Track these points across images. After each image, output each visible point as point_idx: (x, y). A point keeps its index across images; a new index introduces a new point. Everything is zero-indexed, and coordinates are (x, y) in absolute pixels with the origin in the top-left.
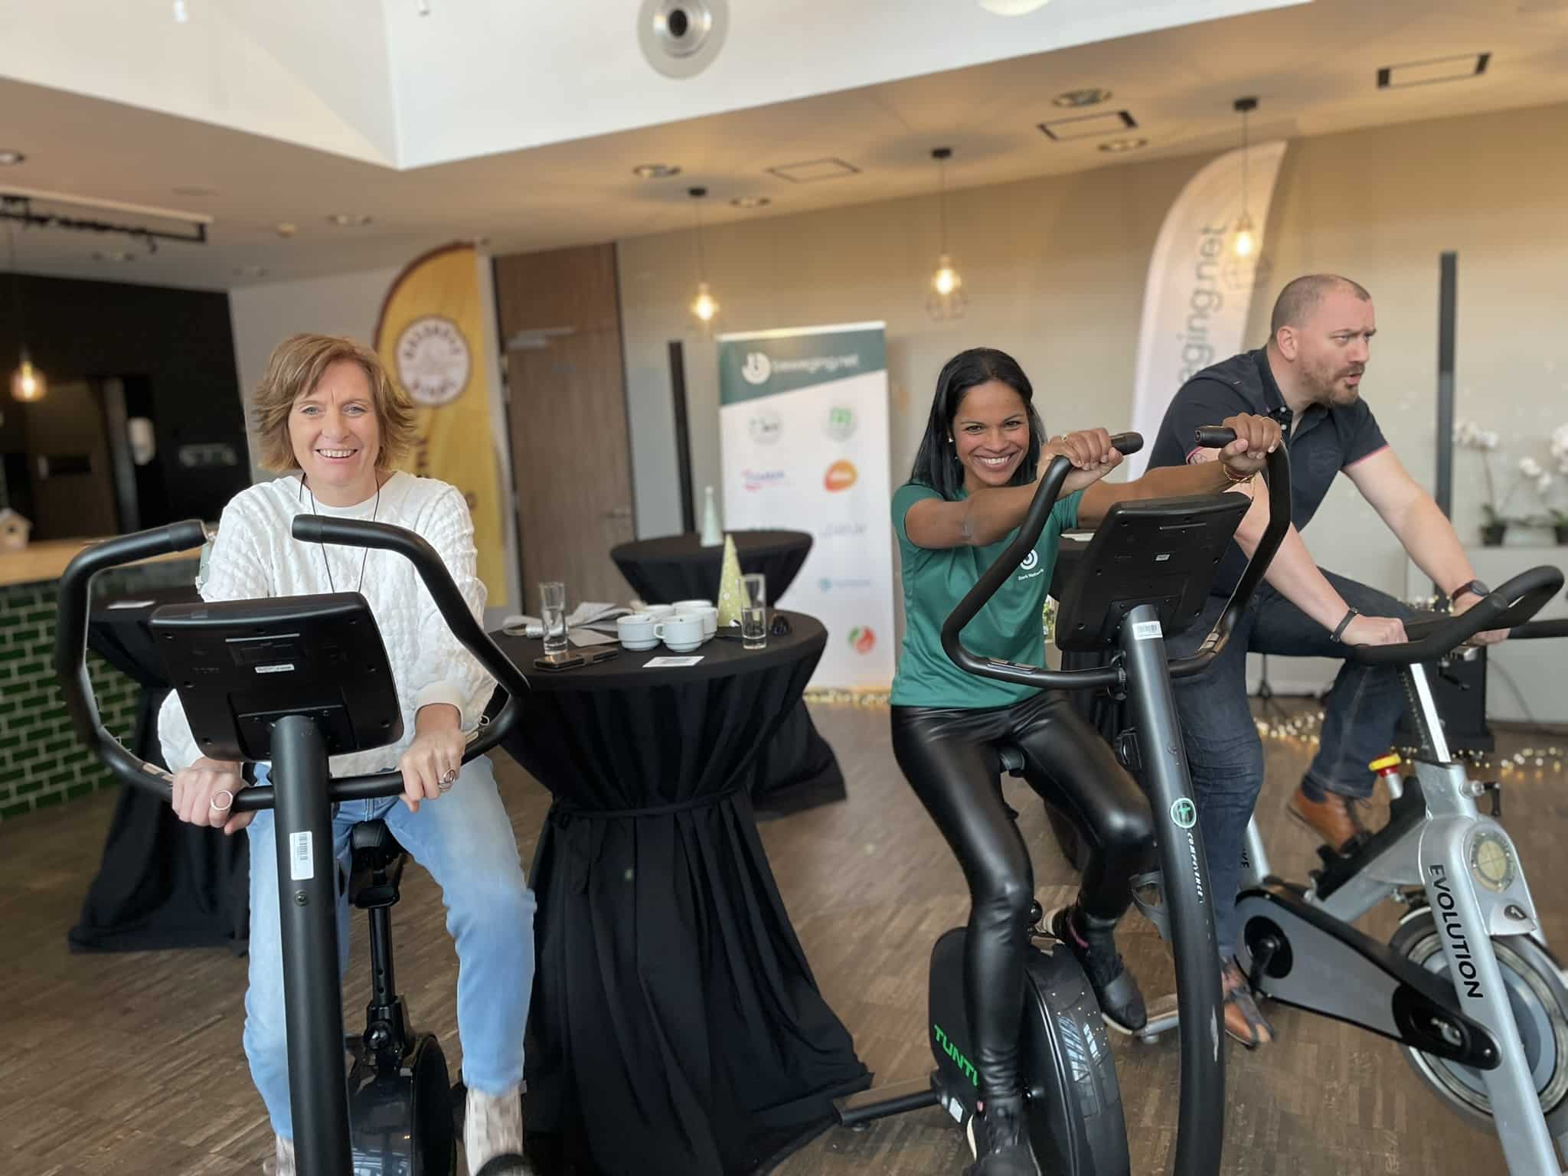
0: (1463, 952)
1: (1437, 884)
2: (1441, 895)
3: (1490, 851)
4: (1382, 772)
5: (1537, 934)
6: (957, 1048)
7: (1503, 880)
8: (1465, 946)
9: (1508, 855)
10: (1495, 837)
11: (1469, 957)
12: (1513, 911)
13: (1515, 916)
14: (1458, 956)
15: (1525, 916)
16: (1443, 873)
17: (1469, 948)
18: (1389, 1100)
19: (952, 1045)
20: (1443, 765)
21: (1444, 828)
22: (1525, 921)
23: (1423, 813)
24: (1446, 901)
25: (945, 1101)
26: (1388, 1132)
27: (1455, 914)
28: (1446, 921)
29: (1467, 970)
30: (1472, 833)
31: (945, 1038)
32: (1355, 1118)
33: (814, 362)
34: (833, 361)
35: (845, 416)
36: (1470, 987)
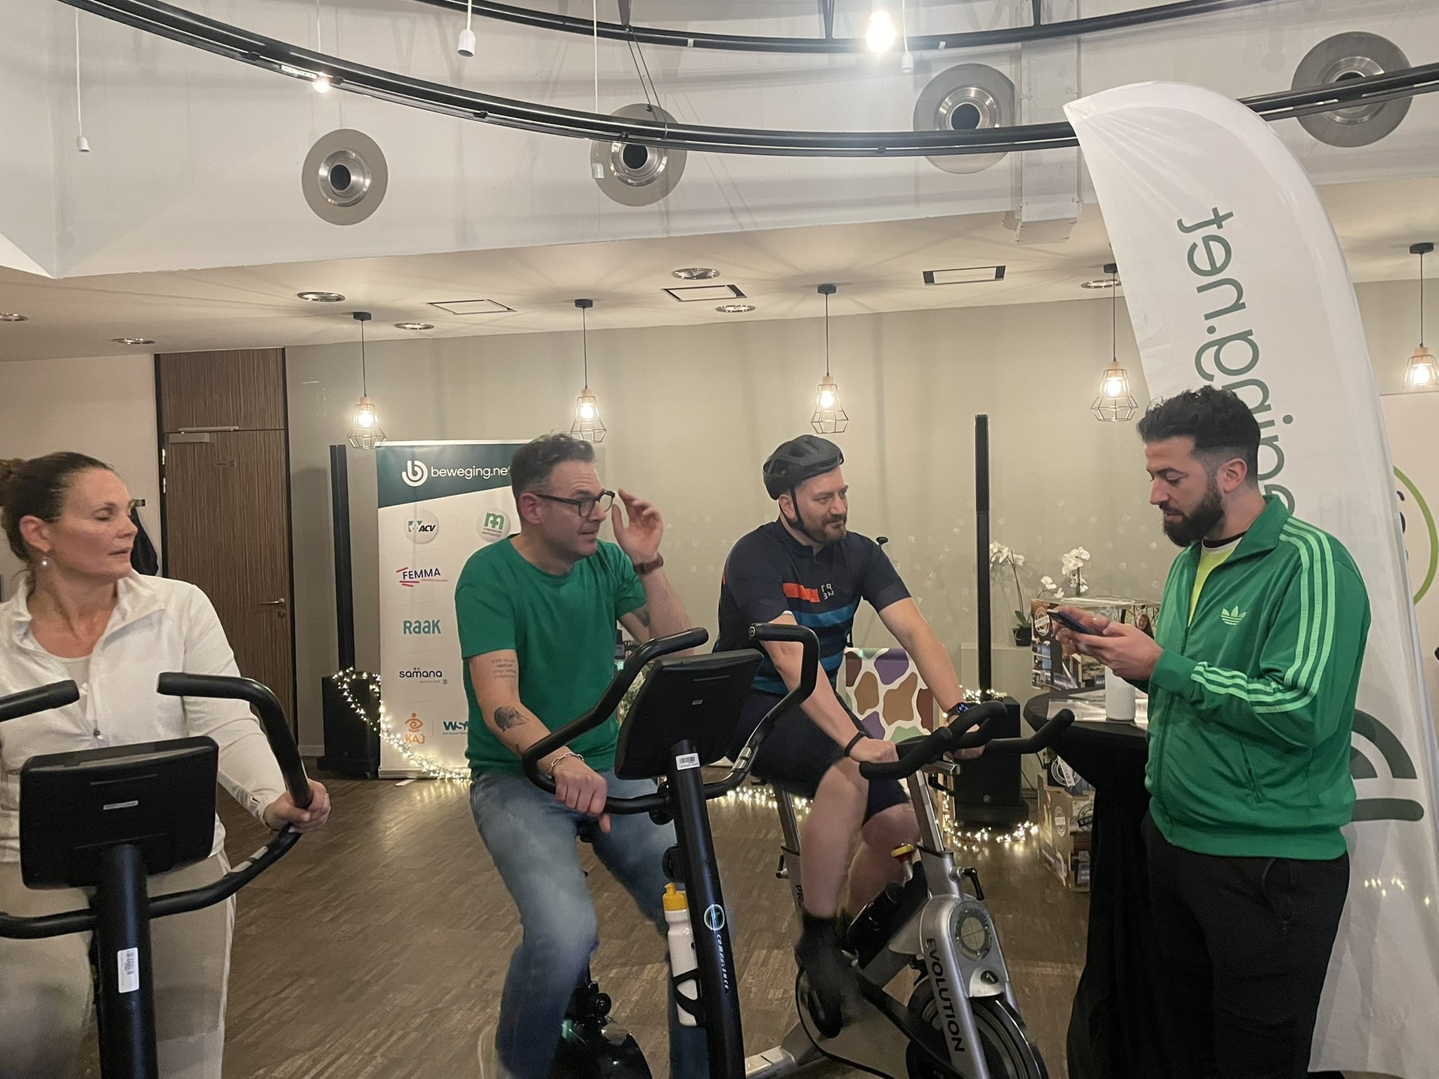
0: (949, 1012)
1: (932, 955)
2: (935, 965)
3: (971, 925)
7: (981, 950)
8: (951, 1007)
9: (987, 928)
10: (977, 914)
11: (953, 1016)
12: (988, 975)
13: (990, 981)
15: (999, 980)
16: (936, 945)
17: (954, 1009)
22: (998, 985)
23: (926, 894)
24: (938, 969)
27: (944, 980)
28: (938, 985)
29: (953, 1028)
30: (957, 909)
33: (471, 470)
34: (489, 470)
35: (499, 520)
36: (956, 1043)
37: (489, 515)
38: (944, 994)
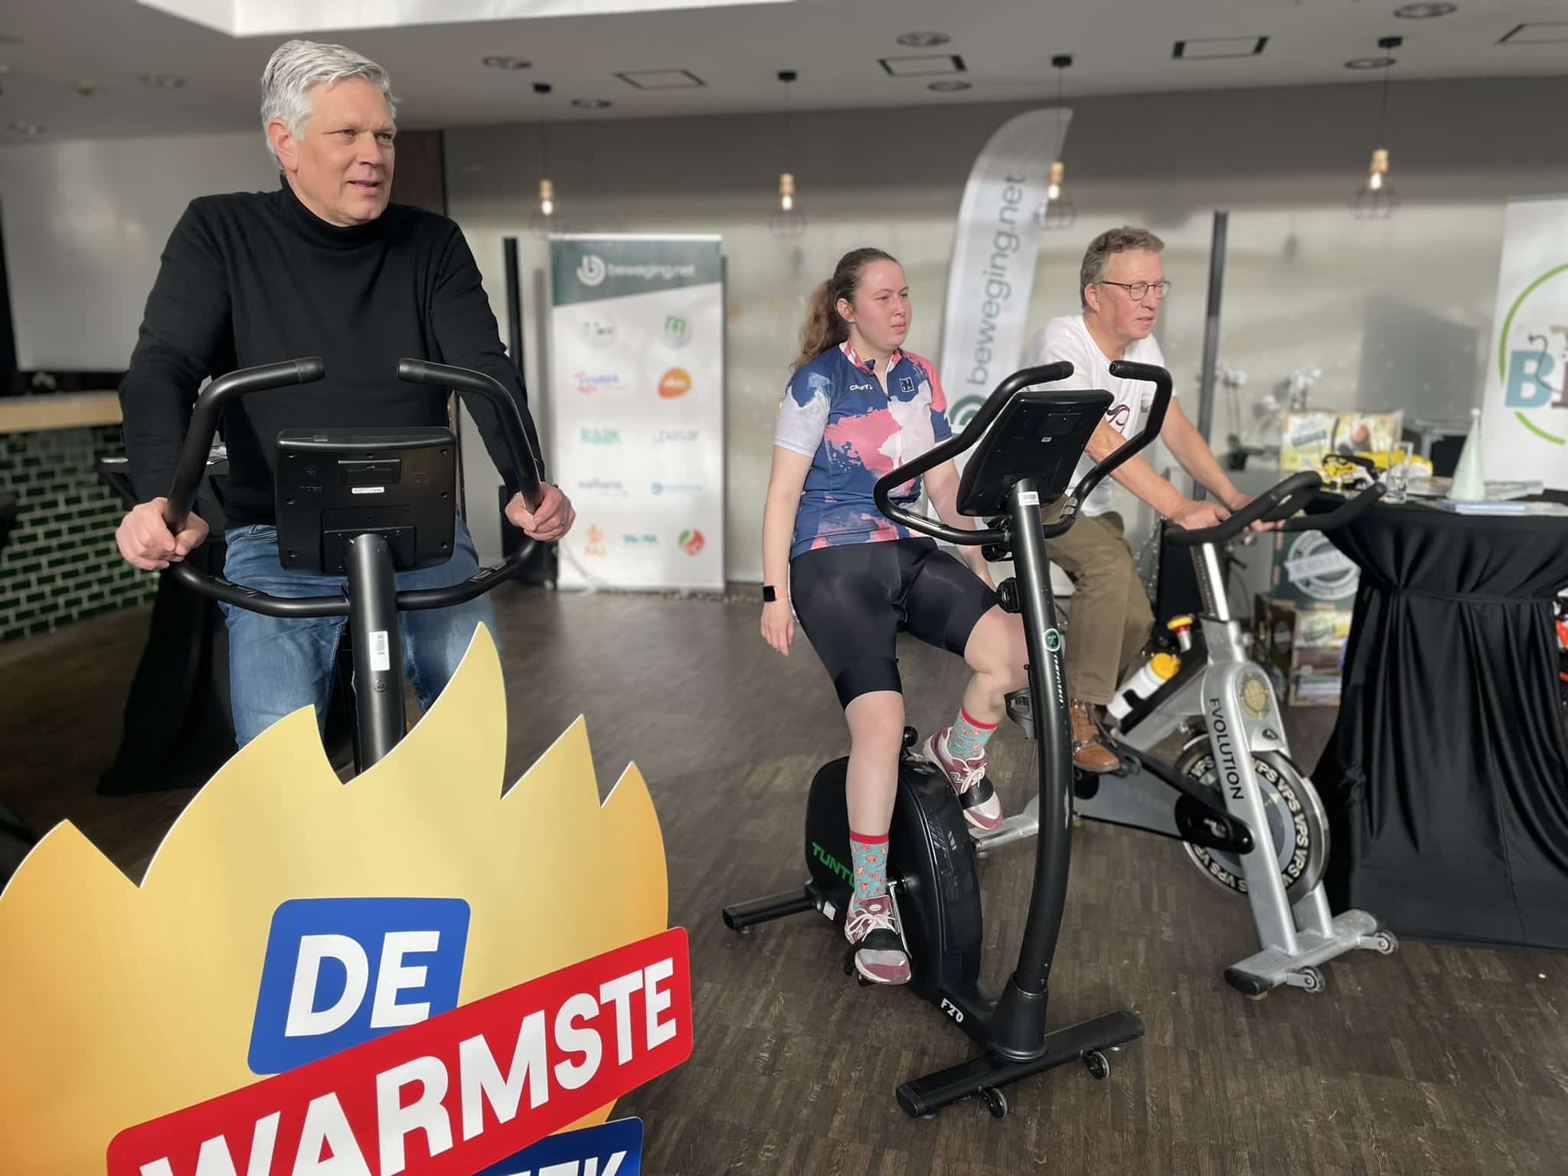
0: (1230, 764)
2: (1217, 722)
3: (1254, 687)
4: (1178, 629)
5: (1284, 751)
6: (835, 858)
7: (1262, 710)
8: (1232, 760)
9: (1267, 691)
10: (1258, 677)
11: (1234, 768)
12: (1269, 733)
13: (1270, 737)
14: (1227, 768)
15: (1277, 737)
16: (1219, 704)
17: (1235, 760)
18: (1162, 893)
19: (829, 857)
20: (1224, 623)
21: (1220, 674)
22: (1277, 741)
23: (1205, 661)
24: (1220, 726)
25: (819, 906)
26: (1163, 913)
27: (1226, 736)
28: (1219, 741)
29: (1233, 778)
30: (1242, 674)
31: (823, 852)
32: (1138, 905)
33: (650, 269)
34: (670, 269)
35: (679, 324)
36: (1234, 791)
37: (669, 319)
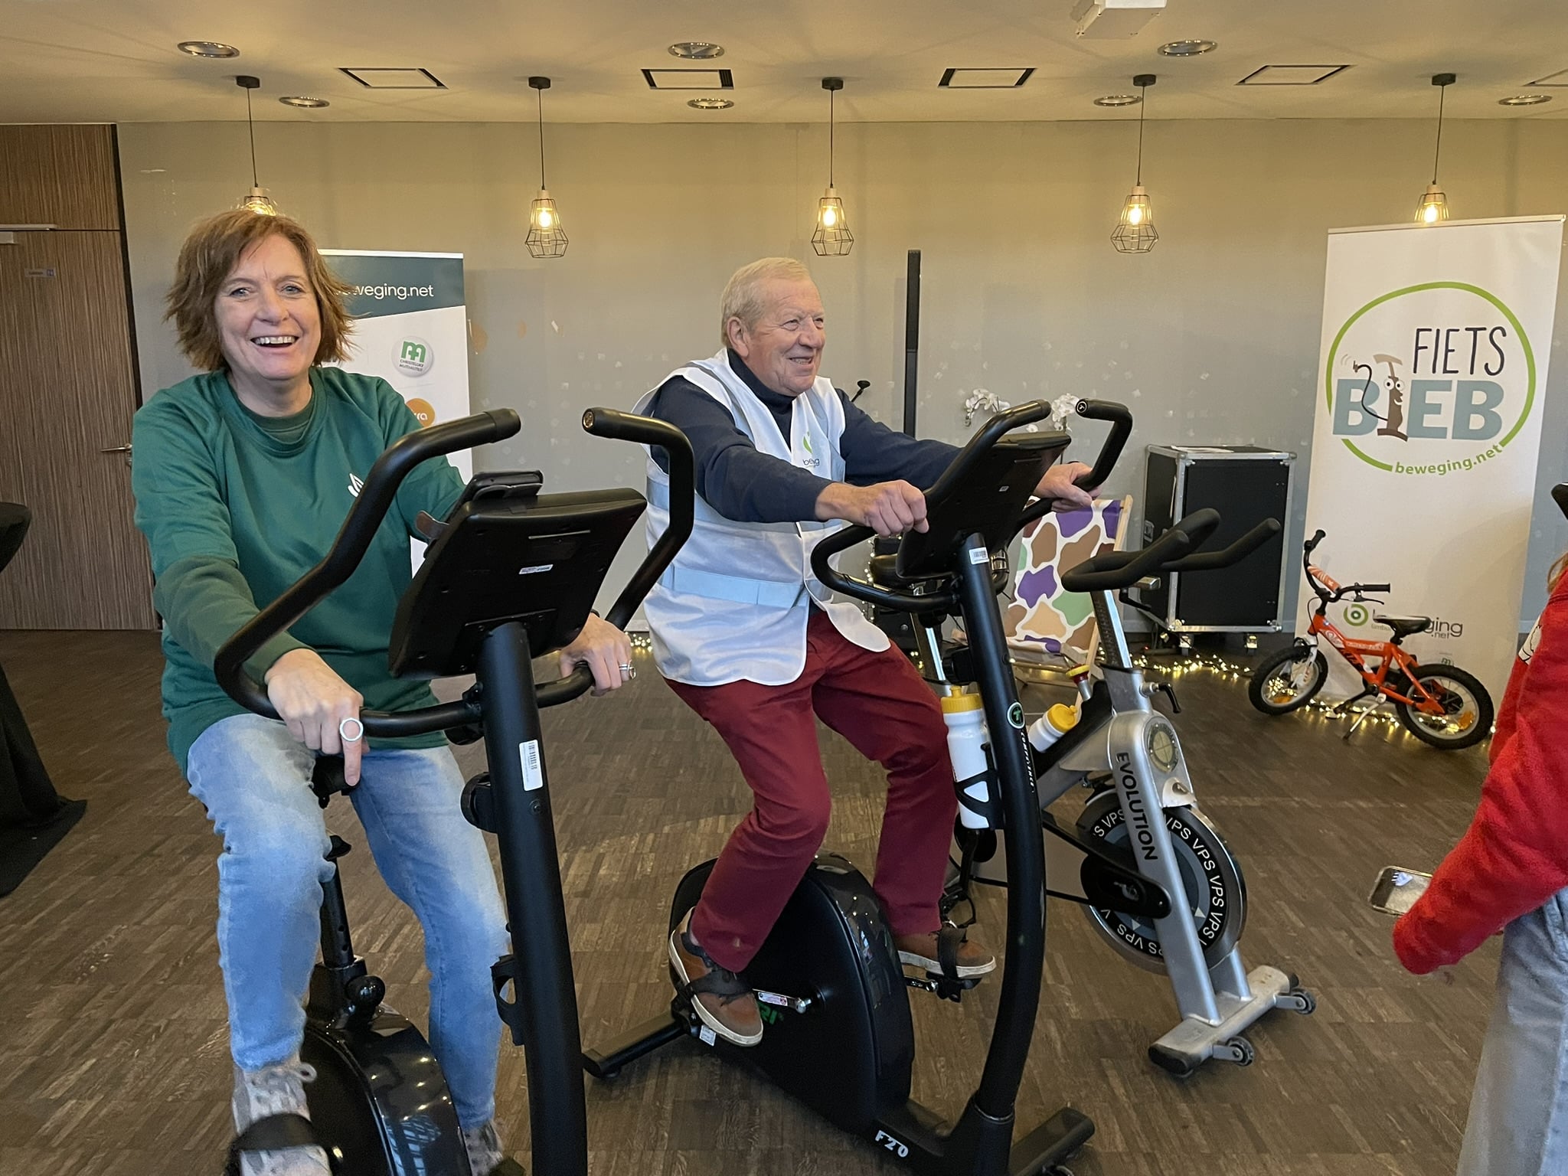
0: (1142, 823)
1: (1122, 769)
2: (1126, 777)
3: (1161, 740)
4: (1076, 678)
7: (1171, 763)
8: (1144, 818)
9: (1173, 741)
10: (1165, 729)
11: (1147, 827)
12: (1178, 787)
13: (1180, 792)
14: (1138, 827)
15: (1186, 791)
16: (1128, 759)
17: (1147, 819)
21: (1128, 722)
22: (1185, 794)
23: (1110, 713)
24: (1129, 782)
25: (693, 1031)
27: (1136, 792)
28: (1129, 798)
29: (1145, 838)
33: (382, 288)
34: (405, 289)
35: (419, 350)
36: (1147, 851)
37: (406, 344)
38: (1135, 806)
